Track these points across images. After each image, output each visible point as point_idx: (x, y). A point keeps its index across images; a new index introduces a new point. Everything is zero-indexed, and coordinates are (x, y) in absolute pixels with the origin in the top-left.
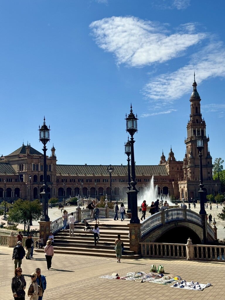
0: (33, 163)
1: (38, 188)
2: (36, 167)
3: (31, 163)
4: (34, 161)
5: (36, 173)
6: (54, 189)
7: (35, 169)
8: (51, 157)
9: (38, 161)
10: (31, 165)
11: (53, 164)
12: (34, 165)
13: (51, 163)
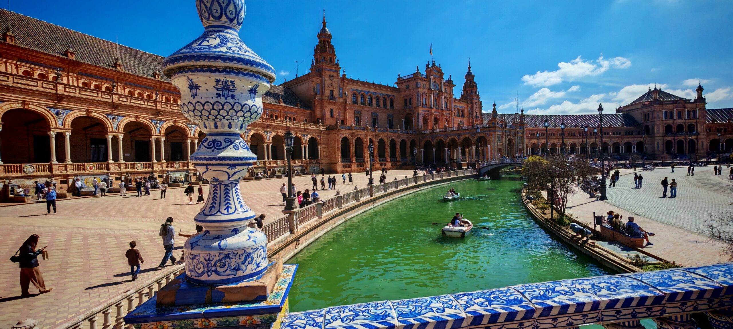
0: (664, 111)
1: (673, 141)
2: (669, 115)
3: (661, 111)
4: (666, 107)
5: (670, 122)
6: (703, 142)
7: (669, 117)
8: (695, 100)
9: (672, 107)
10: (661, 113)
11: (700, 109)
12: (666, 112)
13: (696, 107)
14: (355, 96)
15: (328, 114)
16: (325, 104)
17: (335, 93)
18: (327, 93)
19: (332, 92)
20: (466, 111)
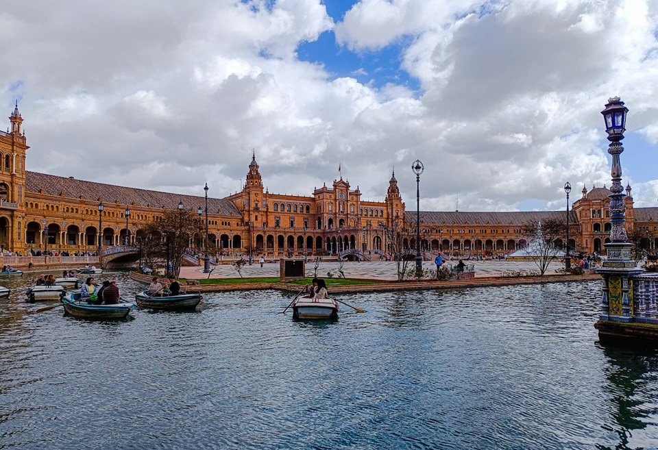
0: (592, 209)
1: (601, 239)
2: (596, 213)
3: (589, 210)
4: (594, 206)
9: (600, 206)
10: (588, 212)
14: (276, 205)
15: (253, 219)
16: (251, 213)
17: (259, 205)
18: (253, 205)
19: (256, 204)
20: (385, 212)
